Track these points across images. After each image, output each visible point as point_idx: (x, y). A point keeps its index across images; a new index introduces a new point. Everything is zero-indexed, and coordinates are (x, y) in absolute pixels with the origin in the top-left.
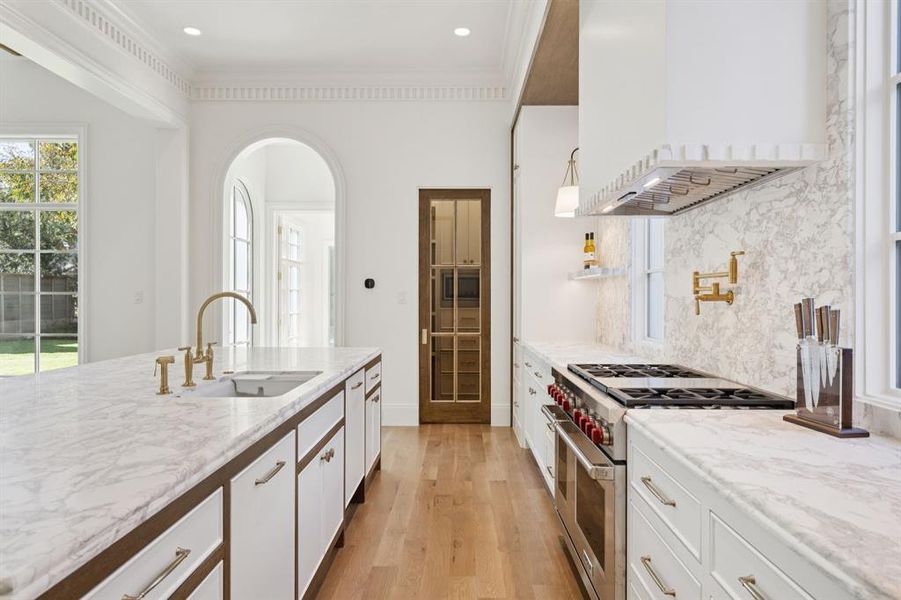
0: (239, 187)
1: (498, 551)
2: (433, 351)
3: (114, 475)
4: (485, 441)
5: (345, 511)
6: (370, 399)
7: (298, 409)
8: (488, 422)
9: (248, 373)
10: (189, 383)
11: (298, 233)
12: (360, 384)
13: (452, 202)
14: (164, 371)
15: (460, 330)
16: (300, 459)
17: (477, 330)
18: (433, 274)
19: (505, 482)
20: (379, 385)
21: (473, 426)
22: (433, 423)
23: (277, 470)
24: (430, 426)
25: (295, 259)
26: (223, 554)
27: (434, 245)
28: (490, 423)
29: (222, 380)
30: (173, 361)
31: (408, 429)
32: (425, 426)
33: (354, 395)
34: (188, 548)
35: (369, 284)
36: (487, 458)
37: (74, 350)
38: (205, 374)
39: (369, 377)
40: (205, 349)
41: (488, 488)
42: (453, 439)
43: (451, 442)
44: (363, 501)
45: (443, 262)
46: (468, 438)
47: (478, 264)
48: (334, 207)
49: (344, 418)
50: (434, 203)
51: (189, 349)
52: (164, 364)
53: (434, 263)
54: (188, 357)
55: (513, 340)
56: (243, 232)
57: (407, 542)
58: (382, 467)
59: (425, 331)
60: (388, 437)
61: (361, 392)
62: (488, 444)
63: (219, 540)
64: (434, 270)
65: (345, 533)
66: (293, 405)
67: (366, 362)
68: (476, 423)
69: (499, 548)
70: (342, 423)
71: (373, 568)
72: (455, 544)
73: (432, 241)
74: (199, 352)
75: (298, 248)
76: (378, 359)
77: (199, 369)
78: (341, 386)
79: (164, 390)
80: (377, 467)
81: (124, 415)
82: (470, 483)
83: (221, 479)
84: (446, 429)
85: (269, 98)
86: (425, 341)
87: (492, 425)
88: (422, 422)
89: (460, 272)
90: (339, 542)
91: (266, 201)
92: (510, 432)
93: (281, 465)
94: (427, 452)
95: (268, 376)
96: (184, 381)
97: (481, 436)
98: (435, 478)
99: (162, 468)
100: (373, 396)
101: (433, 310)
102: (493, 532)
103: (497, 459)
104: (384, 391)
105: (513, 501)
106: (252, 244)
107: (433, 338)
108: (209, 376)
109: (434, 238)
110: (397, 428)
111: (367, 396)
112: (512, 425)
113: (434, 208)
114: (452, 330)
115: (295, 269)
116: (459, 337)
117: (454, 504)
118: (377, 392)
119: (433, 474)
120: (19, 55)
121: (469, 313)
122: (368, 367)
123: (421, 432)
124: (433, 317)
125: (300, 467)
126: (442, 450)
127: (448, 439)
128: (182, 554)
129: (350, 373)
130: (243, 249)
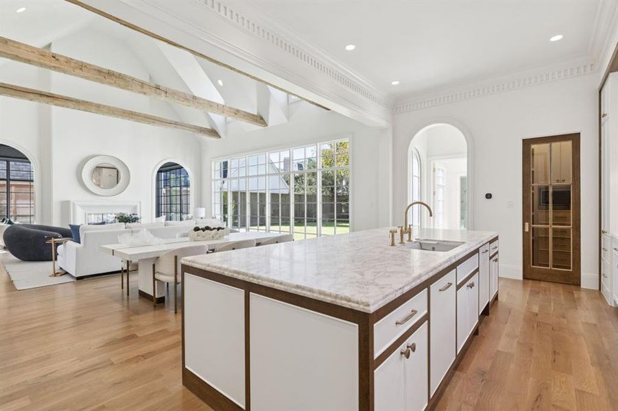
0: (415, 151)
1: (591, 367)
2: (533, 236)
3: (387, 274)
4: (576, 296)
5: (479, 317)
6: (492, 260)
7: (457, 259)
8: (579, 285)
9: (426, 240)
10: (402, 242)
11: (442, 170)
12: (487, 251)
13: (548, 145)
14: (393, 236)
15: (554, 224)
16: (458, 283)
17: (570, 225)
18: (533, 190)
19: (595, 325)
20: (497, 253)
21: (567, 286)
22: (533, 279)
23: (448, 287)
24: (531, 281)
25: (440, 184)
26: (427, 317)
27: (533, 172)
28: (580, 286)
29: (415, 242)
30: (396, 232)
31: (515, 281)
32: (528, 281)
33: (484, 257)
34: (417, 310)
35: (489, 196)
36: (578, 307)
37: (348, 226)
38: (408, 239)
39: (491, 248)
40: (408, 227)
41: (581, 325)
42: (549, 291)
43: (547, 292)
44: (488, 315)
45: (539, 182)
46: (562, 292)
47: (569, 182)
48: (466, 154)
49: (478, 268)
50: (533, 146)
51: (402, 227)
52: (393, 233)
53: (533, 183)
54: (401, 231)
55: (600, 232)
56: (416, 172)
57: (518, 342)
58: (499, 299)
59: (527, 224)
60: (501, 283)
61: (487, 255)
62: (579, 299)
63: (426, 312)
64: (533, 187)
65: (480, 328)
66: (455, 257)
67: (490, 239)
68: (568, 284)
69: (592, 364)
70: (477, 270)
71: (498, 351)
72: (555, 353)
73: (532, 169)
74: (406, 229)
75: (443, 178)
76: (497, 238)
77: (406, 236)
78: (477, 251)
79: (393, 244)
80: (496, 298)
81: (381, 253)
82: (565, 320)
83: (427, 284)
84: (543, 284)
85: (423, 107)
86: (527, 230)
87: (582, 287)
88: (525, 278)
89: (554, 187)
90: (476, 332)
91: (427, 156)
92: (599, 293)
93: (450, 284)
94: (530, 295)
95: (436, 243)
96: (400, 241)
97: (573, 293)
98: (537, 312)
99: (404, 275)
100: (494, 258)
101: (533, 211)
102: (586, 353)
103: (587, 309)
104: (500, 256)
105: (604, 339)
106: (421, 178)
107: (533, 228)
108: (410, 240)
109: (533, 167)
110: (507, 279)
111: (490, 258)
112: (600, 289)
113: (533, 149)
114: (548, 224)
115: (441, 190)
116: (554, 229)
117: (553, 329)
118: (496, 257)
119: (536, 309)
120: (329, 110)
121: (561, 213)
122: (491, 242)
123: (524, 283)
124: (533, 216)
125: (458, 287)
126: (541, 296)
127: (545, 291)
128: (414, 312)
129: (481, 244)
130: (416, 181)
